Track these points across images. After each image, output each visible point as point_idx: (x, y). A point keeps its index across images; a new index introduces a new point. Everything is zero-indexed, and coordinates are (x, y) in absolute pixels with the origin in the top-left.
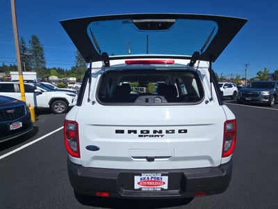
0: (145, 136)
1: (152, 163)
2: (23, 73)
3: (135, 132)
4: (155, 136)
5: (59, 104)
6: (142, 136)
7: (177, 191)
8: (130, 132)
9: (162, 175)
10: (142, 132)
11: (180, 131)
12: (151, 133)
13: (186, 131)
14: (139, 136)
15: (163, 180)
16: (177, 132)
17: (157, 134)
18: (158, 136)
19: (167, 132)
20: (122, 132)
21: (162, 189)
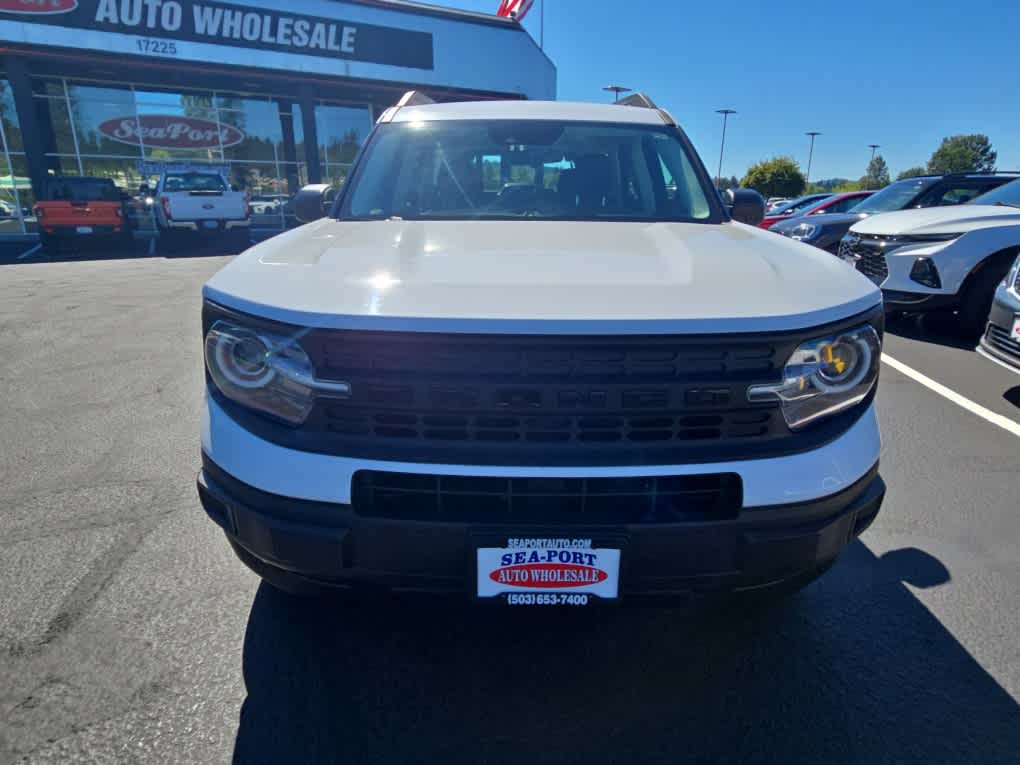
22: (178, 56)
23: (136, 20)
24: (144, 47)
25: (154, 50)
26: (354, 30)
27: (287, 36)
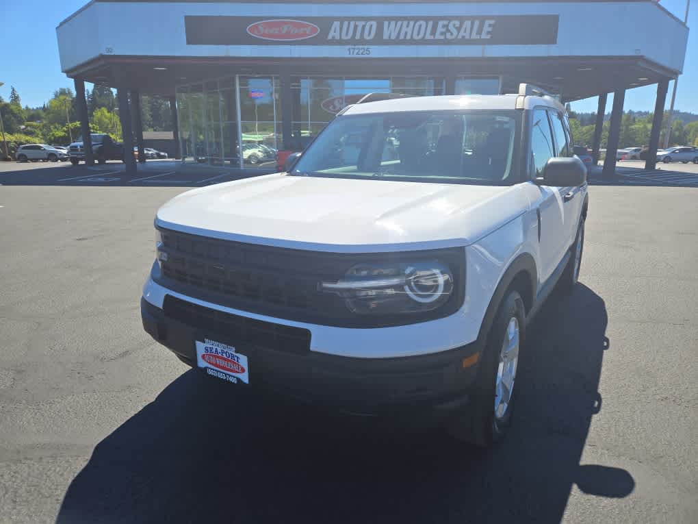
22: (371, 56)
23: (350, 36)
24: (351, 52)
25: (357, 54)
26: (492, 22)
27: (442, 34)
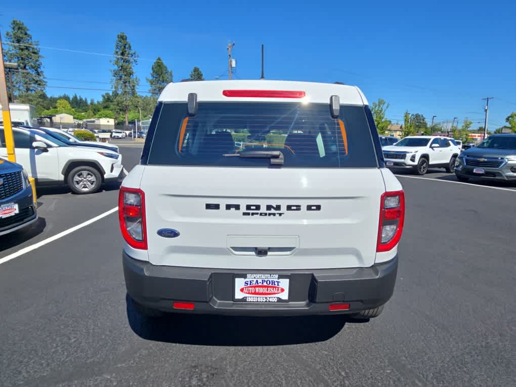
0: (253, 214)
1: (264, 258)
2: (12, 106)
3: (237, 207)
4: (270, 214)
5: (85, 173)
6: (248, 214)
7: (304, 303)
8: (228, 207)
9: (280, 277)
10: (248, 207)
11: (309, 208)
12: (263, 209)
13: (318, 208)
14: (244, 214)
15: (281, 286)
16: (304, 208)
17: (273, 211)
18: (274, 214)
19: (289, 208)
20: (217, 207)
21: (280, 300)
